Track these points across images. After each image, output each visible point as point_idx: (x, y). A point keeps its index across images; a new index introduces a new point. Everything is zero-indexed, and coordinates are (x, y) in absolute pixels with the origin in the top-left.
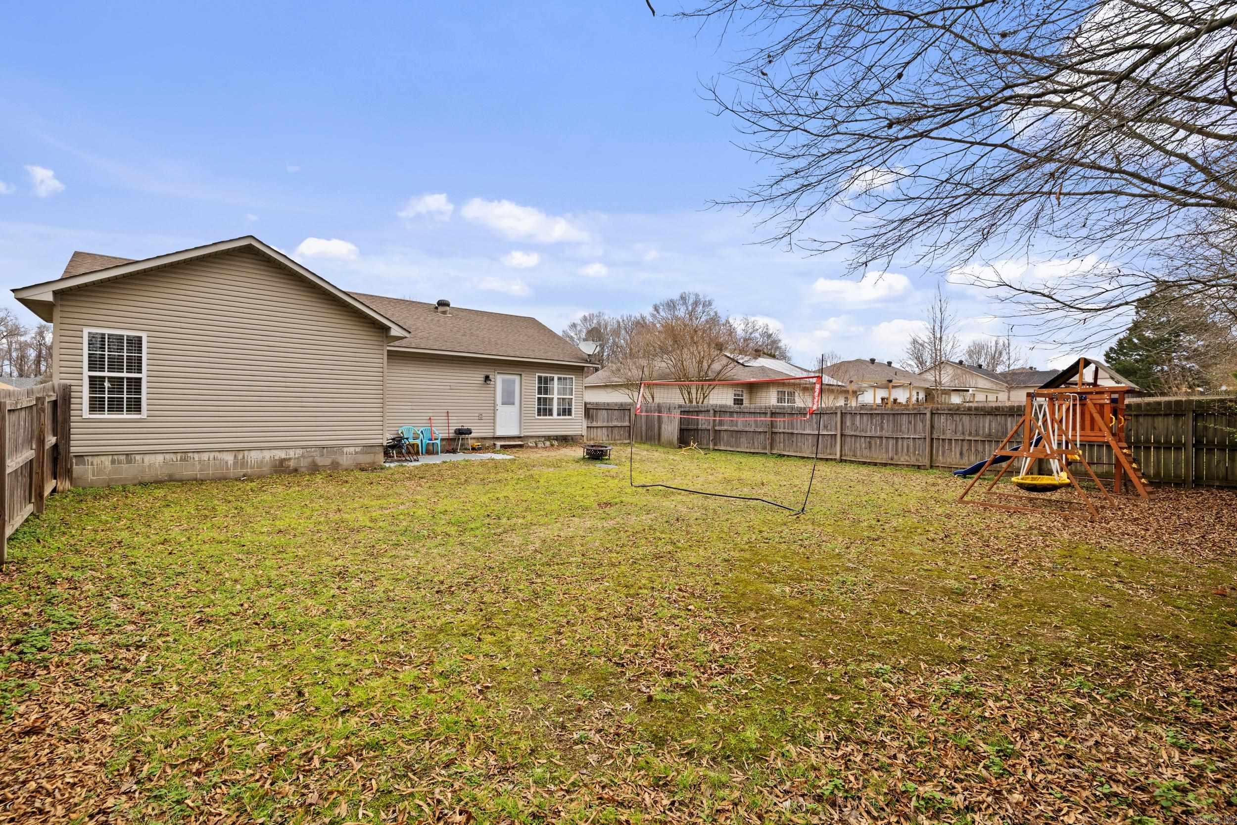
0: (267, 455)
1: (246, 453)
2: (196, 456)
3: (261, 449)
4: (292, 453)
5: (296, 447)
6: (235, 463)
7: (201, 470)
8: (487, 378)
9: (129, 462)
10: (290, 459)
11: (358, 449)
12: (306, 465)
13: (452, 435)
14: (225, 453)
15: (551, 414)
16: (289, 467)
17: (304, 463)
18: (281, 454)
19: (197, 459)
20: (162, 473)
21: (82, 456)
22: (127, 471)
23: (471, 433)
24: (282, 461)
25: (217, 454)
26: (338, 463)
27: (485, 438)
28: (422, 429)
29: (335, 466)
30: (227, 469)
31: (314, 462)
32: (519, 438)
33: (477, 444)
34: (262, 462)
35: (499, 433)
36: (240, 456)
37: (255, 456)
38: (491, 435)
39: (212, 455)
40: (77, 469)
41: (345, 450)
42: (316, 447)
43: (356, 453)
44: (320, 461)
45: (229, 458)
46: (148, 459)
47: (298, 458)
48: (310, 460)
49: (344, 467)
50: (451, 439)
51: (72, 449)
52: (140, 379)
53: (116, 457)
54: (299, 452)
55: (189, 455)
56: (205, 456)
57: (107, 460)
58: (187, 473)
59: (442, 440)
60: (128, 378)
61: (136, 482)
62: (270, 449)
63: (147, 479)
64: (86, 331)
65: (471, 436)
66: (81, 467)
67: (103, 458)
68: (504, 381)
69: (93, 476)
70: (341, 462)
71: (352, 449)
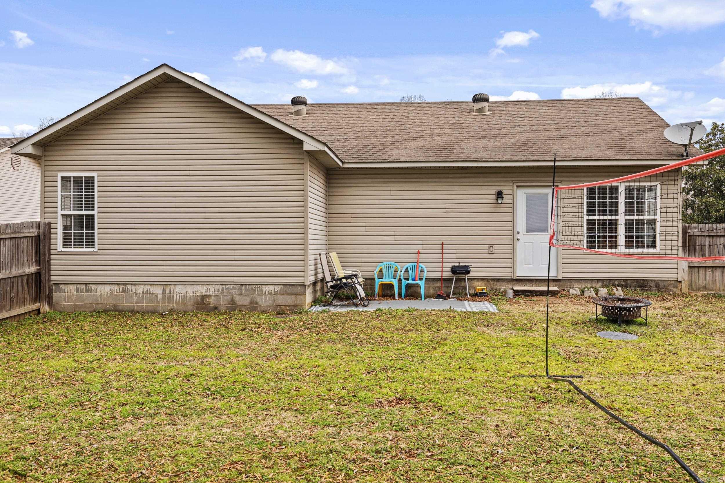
0: (190, 290)
1: (172, 287)
2: (133, 288)
3: (185, 284)
4: (212, 290)
5: (216, 283)
6: (164, 297)
7: (137, 302)
8: (500, 195)
9: (87, 291)
10: (210, 296)
11: (278, 288)
12: (226, 303)
13: (447, 274)
14: (156, 287)
15: (615, 246)
16: (209, 304)
17: (224, 301)
18: (202, 290)
19: (134, 291)
20: (109, 303)
21: (59, 284)
22: (87, 299)
23: (468, 272)
24: (204, 297)
25: (149, 287)
26: (256, 303)
27: (499, 280)
28: (407, 265)
29: (254, 307)
30: (158, 302)
31: (233, 301)
32: (548, 281)
33: (481, 287)
34: (185, 297)
35: (520, 273)
36: (167, 291)
37: (179, 290)
38: (507, 275)
39: (145, 287)
40: (56, 295)
41: (264, 288)
42: (235, 283)
43: (276, 293)
44: (240, 300)
45: (158, 291)
46: (100, 288)
47: (218, 295)
48: (229, 297)
49: (263, 309)
50: (445, 280)
51: (53, 278)
52: (93, 215)
53: (79, 286)
54: (219, 288)
55: (129, 286)
56: (140, 289)
57: (73, 288)
58: (127, 304)
59: (429, 280)
60: (87, 215)
61: (92, 309)
62: (192, 284)
63: (99, 308)
64: (60, 175)
65: (467, 277)
66: (58, 293)
67: (71, 287)
68: (529, 198)
69: (65, 302)
70: (260, 303)
71: (271, 288)
